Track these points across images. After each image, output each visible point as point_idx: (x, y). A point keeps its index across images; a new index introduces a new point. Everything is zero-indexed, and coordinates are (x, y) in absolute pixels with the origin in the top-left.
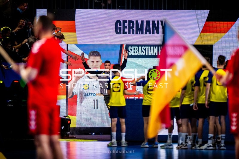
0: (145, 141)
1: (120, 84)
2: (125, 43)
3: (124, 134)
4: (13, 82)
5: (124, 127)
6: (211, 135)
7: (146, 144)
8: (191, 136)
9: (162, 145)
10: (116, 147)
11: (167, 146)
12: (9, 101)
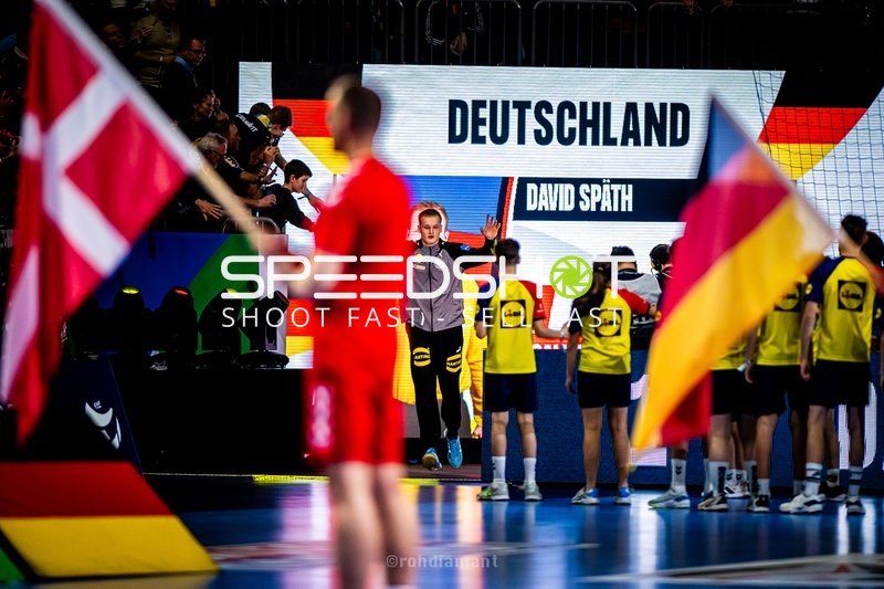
0: (588, 486)
1: (522, 302)
2: (516, 173)
3: (531, 462)
4: (172, 294)
5: (531, 438)
6: (813, 467)
7: (590, 495)
8: (745, 473)
9: (654, 497)
10: (506, 503)
11: (671, 501)
12: (154, 353)
